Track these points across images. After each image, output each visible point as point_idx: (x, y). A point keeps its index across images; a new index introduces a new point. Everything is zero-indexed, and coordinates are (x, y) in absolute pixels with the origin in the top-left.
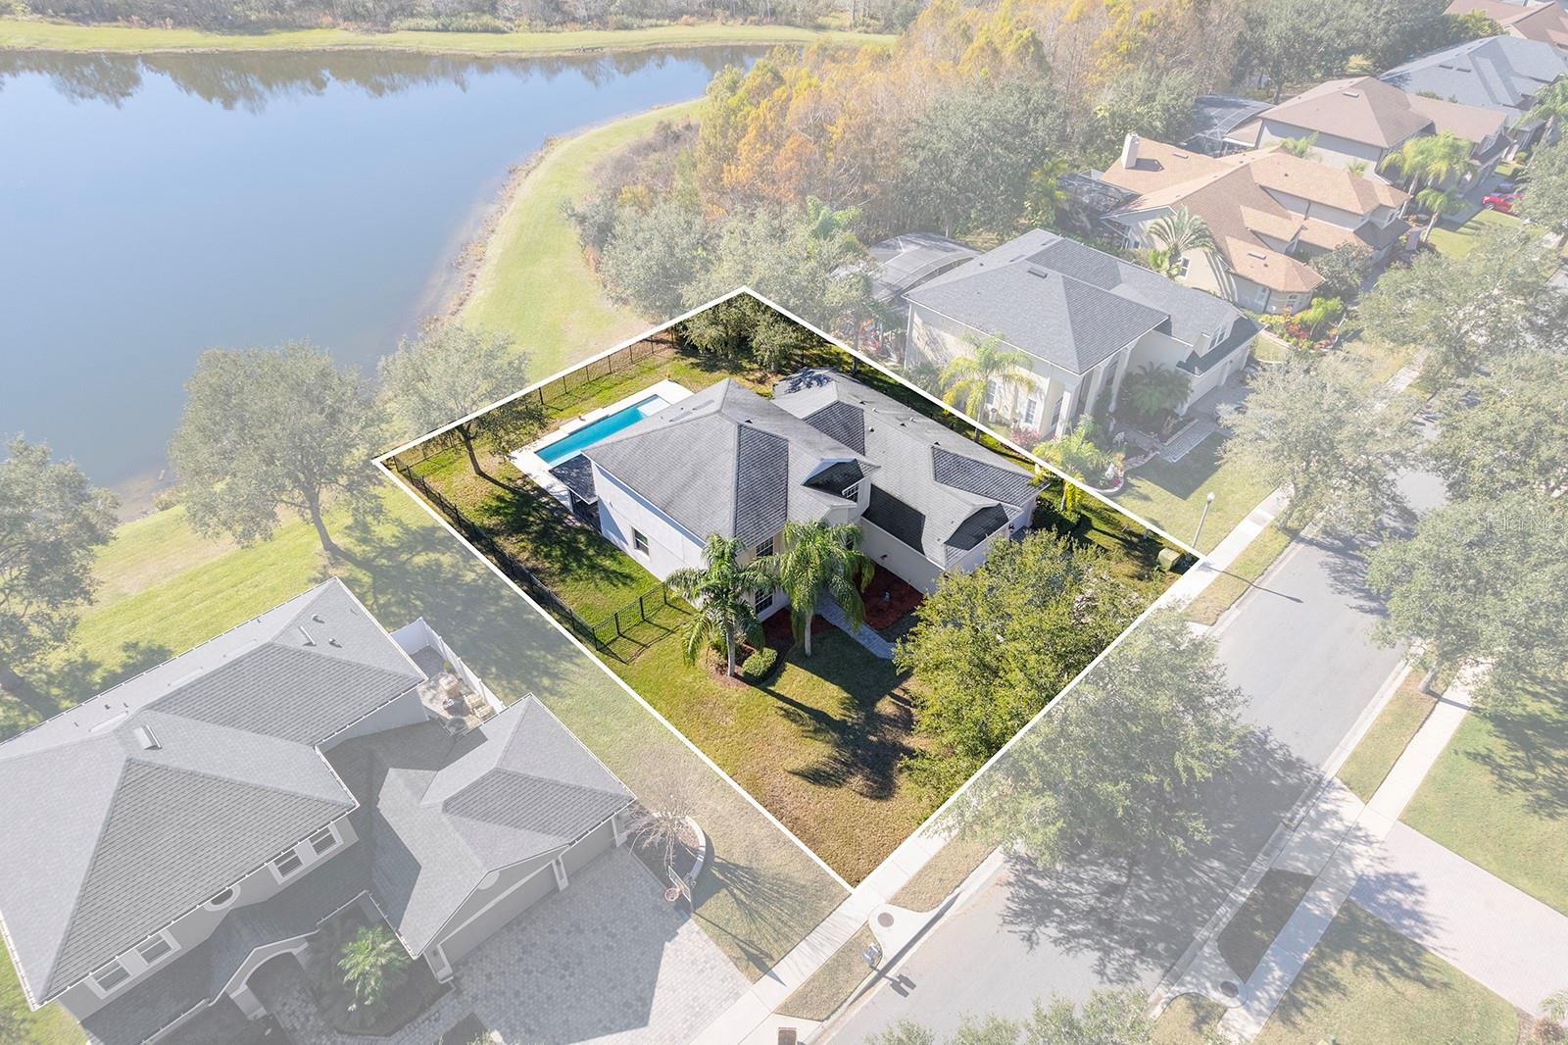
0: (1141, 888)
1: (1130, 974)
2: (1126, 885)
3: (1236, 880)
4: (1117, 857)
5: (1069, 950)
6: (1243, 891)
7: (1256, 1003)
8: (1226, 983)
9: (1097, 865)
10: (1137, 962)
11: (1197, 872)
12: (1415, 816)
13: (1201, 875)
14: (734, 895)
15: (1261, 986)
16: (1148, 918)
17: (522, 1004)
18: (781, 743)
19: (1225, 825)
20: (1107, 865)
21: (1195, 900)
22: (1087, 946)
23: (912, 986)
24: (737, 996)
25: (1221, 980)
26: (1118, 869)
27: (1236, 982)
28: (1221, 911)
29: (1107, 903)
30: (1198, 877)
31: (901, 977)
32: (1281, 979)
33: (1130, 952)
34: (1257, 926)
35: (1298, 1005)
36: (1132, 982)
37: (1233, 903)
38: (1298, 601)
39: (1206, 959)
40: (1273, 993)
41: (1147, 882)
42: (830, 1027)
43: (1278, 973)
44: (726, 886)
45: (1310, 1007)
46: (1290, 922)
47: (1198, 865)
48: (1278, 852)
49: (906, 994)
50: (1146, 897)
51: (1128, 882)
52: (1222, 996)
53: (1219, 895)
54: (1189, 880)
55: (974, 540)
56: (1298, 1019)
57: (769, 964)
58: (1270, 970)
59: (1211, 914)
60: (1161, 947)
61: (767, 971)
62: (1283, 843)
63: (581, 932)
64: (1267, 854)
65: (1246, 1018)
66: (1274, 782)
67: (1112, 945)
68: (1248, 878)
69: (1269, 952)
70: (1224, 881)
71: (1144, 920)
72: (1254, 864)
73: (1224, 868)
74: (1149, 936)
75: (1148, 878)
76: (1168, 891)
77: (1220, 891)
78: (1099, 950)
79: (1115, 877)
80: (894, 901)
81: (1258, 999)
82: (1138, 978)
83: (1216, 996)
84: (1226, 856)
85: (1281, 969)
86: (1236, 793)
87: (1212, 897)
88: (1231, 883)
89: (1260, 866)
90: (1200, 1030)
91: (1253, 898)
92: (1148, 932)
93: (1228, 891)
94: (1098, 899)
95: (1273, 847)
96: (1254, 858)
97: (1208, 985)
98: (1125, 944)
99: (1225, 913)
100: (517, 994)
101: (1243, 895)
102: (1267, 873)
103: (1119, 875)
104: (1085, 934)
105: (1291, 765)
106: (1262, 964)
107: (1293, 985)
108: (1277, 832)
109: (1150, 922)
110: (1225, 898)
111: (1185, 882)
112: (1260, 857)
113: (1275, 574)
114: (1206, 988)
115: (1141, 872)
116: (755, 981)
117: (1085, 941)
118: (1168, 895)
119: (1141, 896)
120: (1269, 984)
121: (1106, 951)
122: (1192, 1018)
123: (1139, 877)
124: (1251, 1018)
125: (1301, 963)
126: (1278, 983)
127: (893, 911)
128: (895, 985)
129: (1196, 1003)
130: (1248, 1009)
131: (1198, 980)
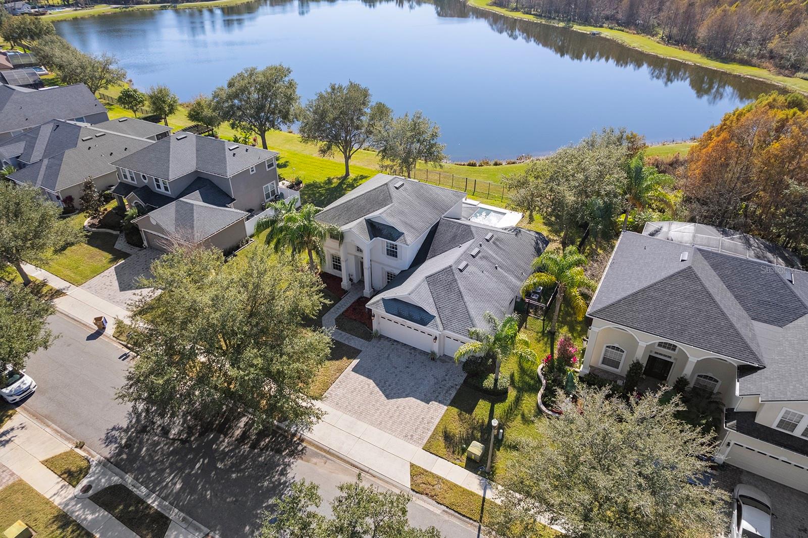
0: (165, 445)
1: (111, 442)
2: (168, 438)
3: (165, 499)
4: (187, 433)
5: (130, 414)
6: (156, 503)
7: (74, 503)
8: (91, 487)
9: (183, 424)
10: (116, 445)
11: (173, 475)
13: (171, 478)
15: (84, 507)
16: (144, 449)
19: (209, 492)
20: (182, 428)
21: (153, 474)
22: (131, 422)
25: (93, 485)
26: (180, 433)
27: (91, 492)
28: (143, 489)
29: (157, 429)
30: (170, 476)
32: (85, 519)
33: (123, 442)
34: (127, 506)
35: (63, 527)
36: (105, 443)
37: (148, 496)
39: (110, 478)
40: (77, 514)
41: (169, 448)
42: (110, 339)
43: (90, 517)
45: (61, 533)
46: (125, 528)
47: (179, 475)
48: (185, 526)
50: (159, 447)
51: (170, 439)
52: (83, 485)
53: (154, 487)
54: (168, 471)
55: (396, 312)
56: (55, 527)
58: (93, 513)
59: (142, 483)
60: (124, 456)
62: (191, 530)
64: (184, 519)
65: (65, 498)
66: (247, 528)
67: (130, 433)
68: (165, 506)
69: (106, 513)
70: (165, 491)
71: (143, 447)
72: (176, 510)
73: (174, 491)
74: (132, 450)
75: (171, 449)
76: (161, 459)
77: (158, 488)
78: (128, 427)
79: (173, 432)
81: (76, 505)
82: (107, 446)
83: (85, 482)
84: (184, 493)
85: (92, 519)
86: (236, 501)
87: (154, 485)
88: (163, 495)
89: (174, 514)
90: (65, 473)
91: (149, 507)
92: (135, 450)
93: (157, 493)
94: (160, 425)
95: (190, 524)
96: (181, 510)
97: (92, 478)
98: (129, 439)
99: (142, 491)
101: (154, 502)
102: (167, 518)
103: (175, 434)
104: (138, 421)
106: (98, 508)
107: (79, 526)
108: (202, 527)
109: (141, 450)
110: (153, 491)
111: (166, 468)
112: (182, 515)
114: (90, 477)
115: (176, 445)
117: (134, 420)
118: (158, 459)
119: (159, 445)
120: (84, 512)
121: (126, 431)
122: (73, 469)
123: (173, 444)
124: (65, 500)
125: (94, 532)
126: (83, 517)
129: (84, 472)
130: (72, 499)
131: (97, 473)
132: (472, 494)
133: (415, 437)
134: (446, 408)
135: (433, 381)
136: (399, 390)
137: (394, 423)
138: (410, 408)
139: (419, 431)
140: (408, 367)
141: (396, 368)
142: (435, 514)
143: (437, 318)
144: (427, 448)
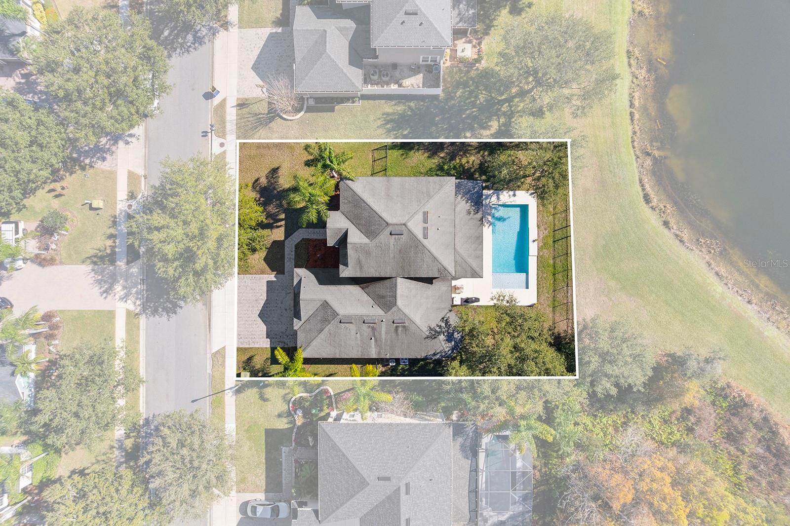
12: (110, 315)
14: (263, 114)
17: (281, 39)
18: (297, 167)
23: (203, 136)
24: (238, 91)
31: (207, 136)
38: (193, 401)
42: (211, 107)
44: (268, 114)
49: (203, 132)
57: (238, 108)
61: (238, 105)
63: (288, 66)
80: (224, 152)
100: (285, 40)
105: (155, 312)
113: (208, 408)
116: (238, 99)
127: (223, 149)
128: (206, 132)
132: (224, 383)
133: (241, 340)
134: (269, 346)
135: (283, 330)
136: (267, 314)
137: (244, 324)
138: (257, 327)
139: (246, 340)
140: (286, 310)
141: (282, 303)
142: (206, 371)
143: (301, 323)
144: (239, 349)
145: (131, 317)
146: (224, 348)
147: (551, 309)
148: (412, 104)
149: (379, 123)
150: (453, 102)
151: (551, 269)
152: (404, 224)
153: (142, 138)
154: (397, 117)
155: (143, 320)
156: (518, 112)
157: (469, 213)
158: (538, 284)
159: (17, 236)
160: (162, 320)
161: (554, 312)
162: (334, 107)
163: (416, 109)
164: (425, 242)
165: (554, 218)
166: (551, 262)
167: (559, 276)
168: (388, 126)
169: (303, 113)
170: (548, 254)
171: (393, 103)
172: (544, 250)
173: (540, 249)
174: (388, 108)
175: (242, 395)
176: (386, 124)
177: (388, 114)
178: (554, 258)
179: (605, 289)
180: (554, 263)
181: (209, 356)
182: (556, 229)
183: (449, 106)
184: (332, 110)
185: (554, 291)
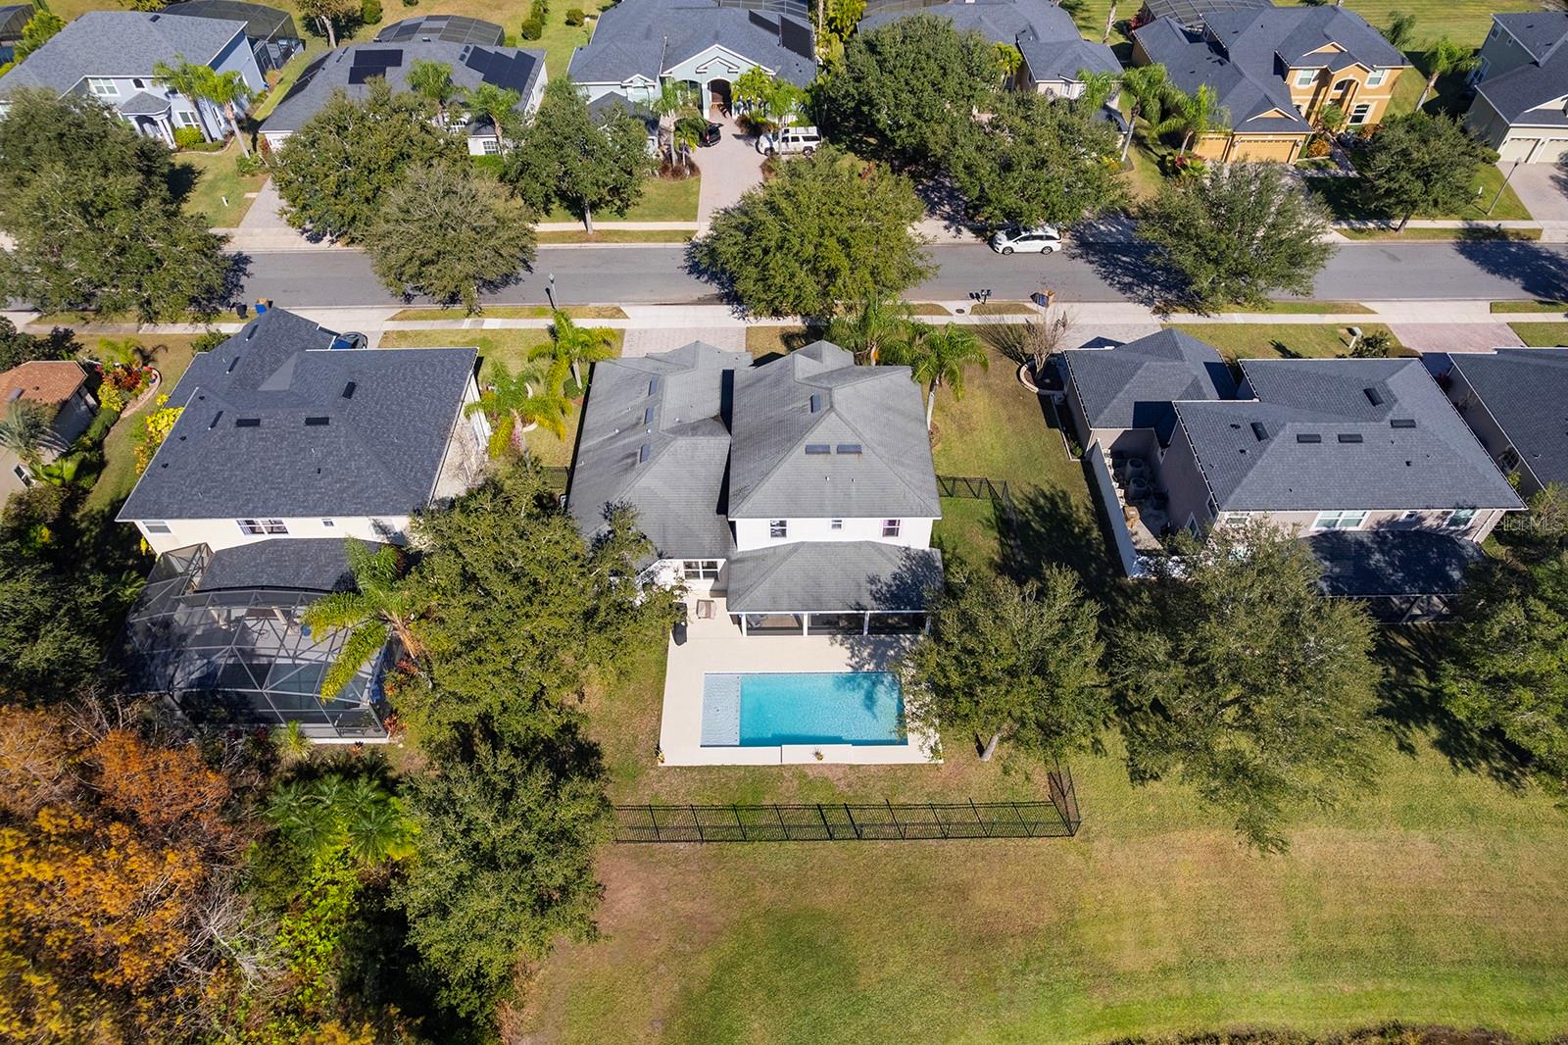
12: (690, 217)
14: (1021, 349)
24: (1051, 324)
57: (1026, 325)
61: (1030, 325)
105: (693, 255)
116: (1039, 324)
133: (637, 332)
139: (636, 336)
144: (621, 330)
145: (688, 236)
146: (627, 317)
147: (646, 801)
148: (1095, 534)
149: (1046, 488)
150: (1121, 601)
151: (749, 801)
152: (832, 406)
153: (957, 240)
154: (1064, 511)
155: (682, 245)
156: (1133, 725)
157: (872, 581)
158: (709, 769)
159: (801, 139)
160: (681, 260)
161: (641, 808)
162: (1056, 427)
163: (1088, 540)
164: (800, 450)
165: (879, 807)
166: (767, 801)
167: (729, 819)
168: (1042, 501)
169: (1036, 390)
170: (788, 793)
171: (1089, 505)
172: (796, 783)
173: (799, 771)
174: (1079, 498)
175: (547, 335)
176: (1045, 497)
177: (1065, 497)
178: (776, 807)
179: (691, 943)
180: (762, 808)
181: (617, 304)
182: (854, 813)
183: (1109, 592)
184: (1051, 424)
185: (692, 808)
